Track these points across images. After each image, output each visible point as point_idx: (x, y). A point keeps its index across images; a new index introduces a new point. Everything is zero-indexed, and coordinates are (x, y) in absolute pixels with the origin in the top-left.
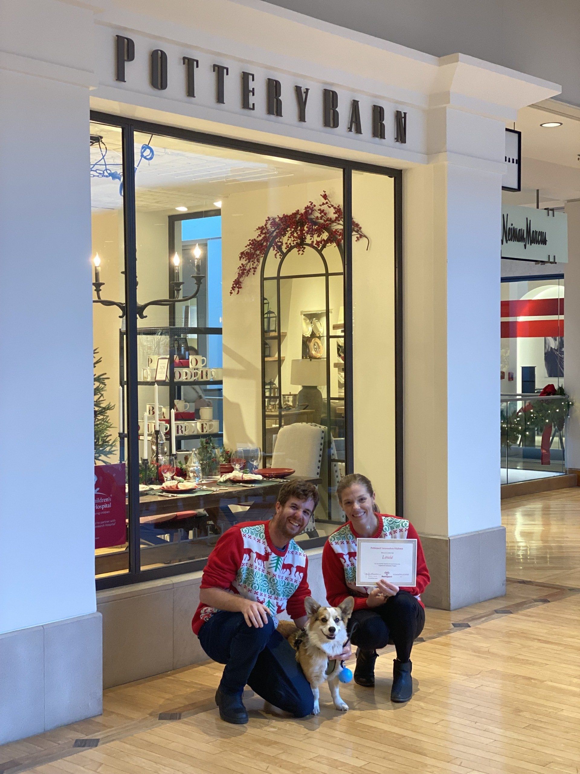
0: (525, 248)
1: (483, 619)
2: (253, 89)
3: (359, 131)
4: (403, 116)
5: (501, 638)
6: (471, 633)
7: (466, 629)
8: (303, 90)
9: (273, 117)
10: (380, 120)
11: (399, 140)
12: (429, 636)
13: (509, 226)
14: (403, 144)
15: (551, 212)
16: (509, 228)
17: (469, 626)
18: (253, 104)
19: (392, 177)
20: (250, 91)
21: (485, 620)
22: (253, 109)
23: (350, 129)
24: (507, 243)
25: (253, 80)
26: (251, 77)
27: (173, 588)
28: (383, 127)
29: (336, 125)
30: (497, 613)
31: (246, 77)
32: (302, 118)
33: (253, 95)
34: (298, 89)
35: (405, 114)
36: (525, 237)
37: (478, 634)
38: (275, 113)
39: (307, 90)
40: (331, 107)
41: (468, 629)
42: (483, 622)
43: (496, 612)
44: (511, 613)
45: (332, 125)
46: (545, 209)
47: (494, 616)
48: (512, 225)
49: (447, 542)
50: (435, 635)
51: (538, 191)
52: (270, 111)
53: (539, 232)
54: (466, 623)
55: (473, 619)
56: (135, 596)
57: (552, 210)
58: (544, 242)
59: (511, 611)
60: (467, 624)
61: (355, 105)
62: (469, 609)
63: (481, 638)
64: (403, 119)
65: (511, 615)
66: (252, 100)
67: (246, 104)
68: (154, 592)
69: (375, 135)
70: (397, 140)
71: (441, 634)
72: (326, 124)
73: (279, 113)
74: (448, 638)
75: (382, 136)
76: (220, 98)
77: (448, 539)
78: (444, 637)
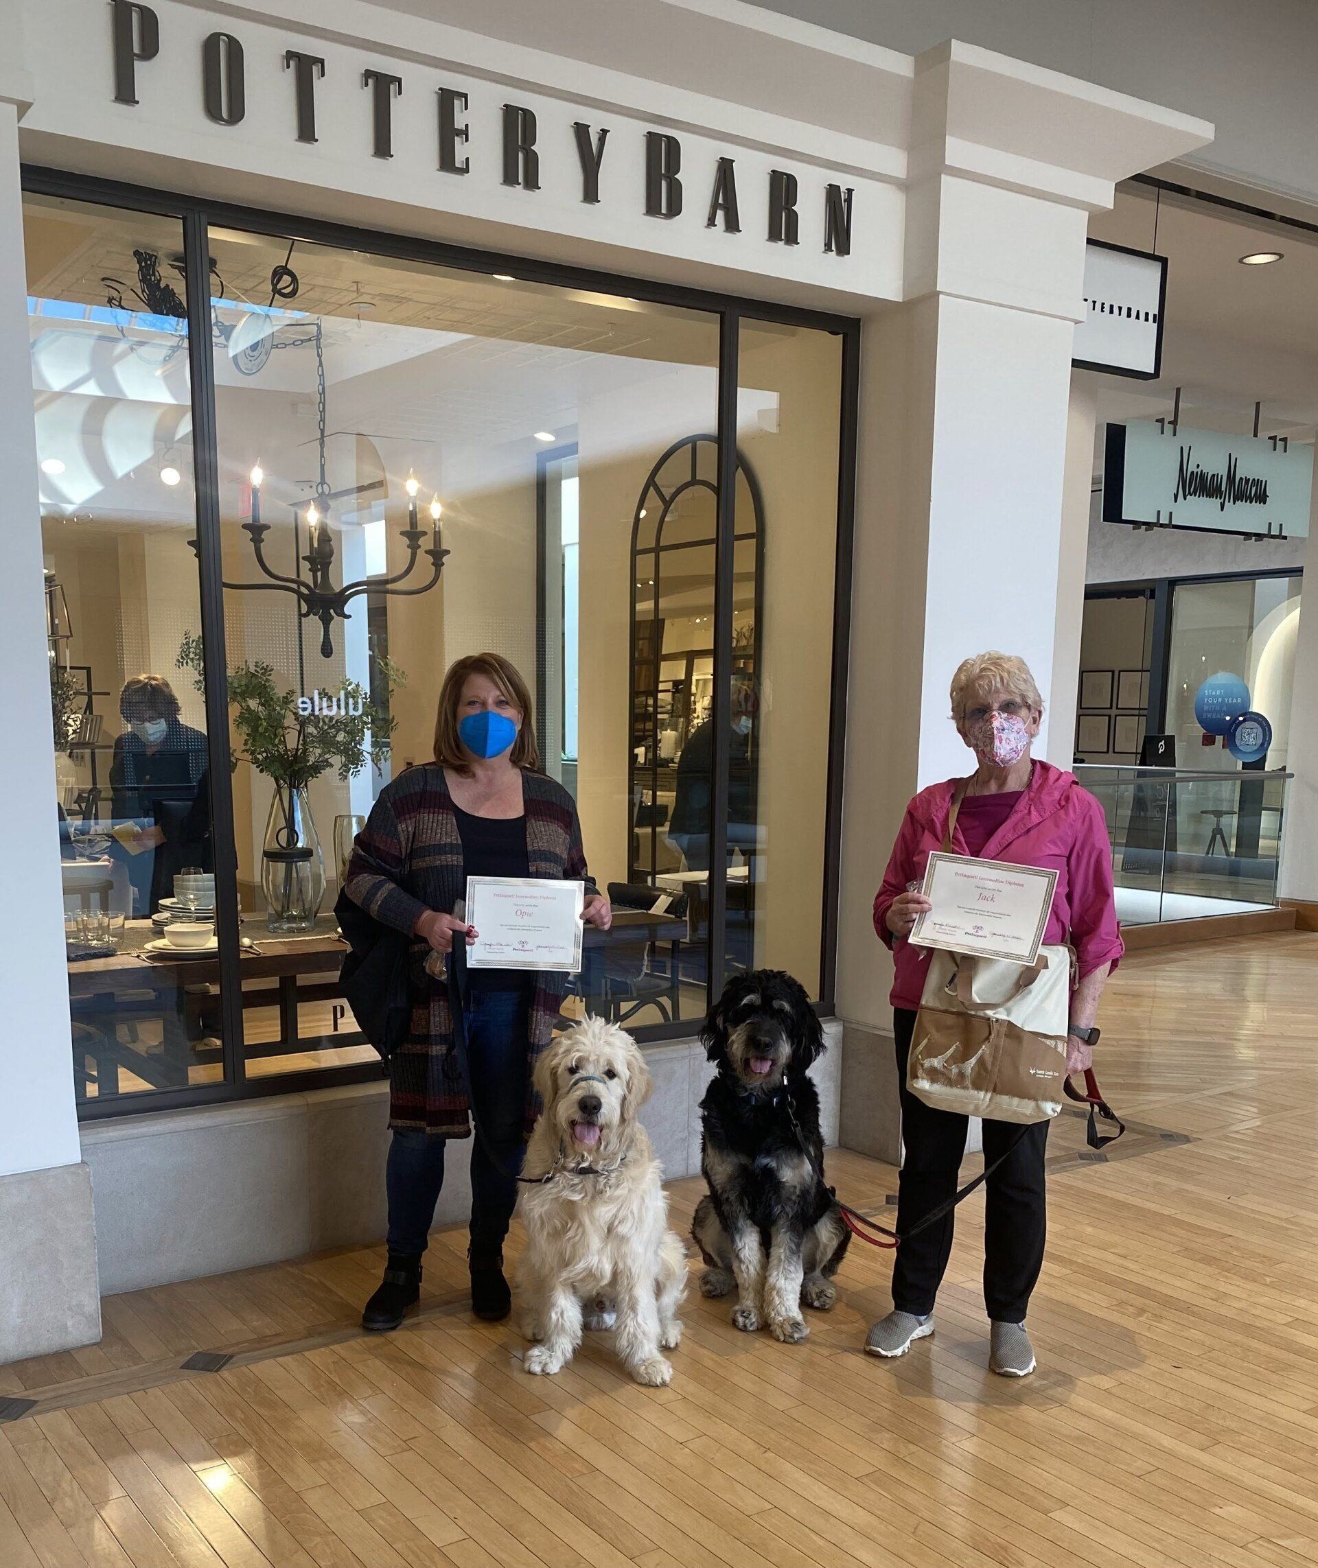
0: (1222, 510)
2: (467, 126)
3: (733, 225)
4: (844, 195)
8: (594, 134)
10: (787, 203)
11: (834, 248)
13: (1192, 468)
14: (845, 255)
15: (1280, 444)
16: (1193, 472)
18: (467, 161)
19: (837, 334)
20: (459, 133)
22: (466, 171)
23: (712, 222)
24: (1185, 499)
25: (466, 108)
26: (459, 102)
28: (793, 219)
29: (675, 209)
31: (447, 100)
32: (591, 194)
33: (466, 139)
34: (582, 131)
35: (849, 191)
36: (1223, 489)
38: (521, 181)
39: (604, 131)
40: (664, 169)
45: (664, 210)
46: (1270, 438)
48: (1198, 466)
51: (1258, 404)
52: (508, 177)
53: (1254, 480)
57: (1284, 440)
58: (1262, 498)
61: (725, 170)
66: (462, 151)
67: (448, 162)
69: (775, 236)
70: (828, 248)
72: (653, 208)
73: (532, 182)
75: (792, 239)
76: (384, 147)
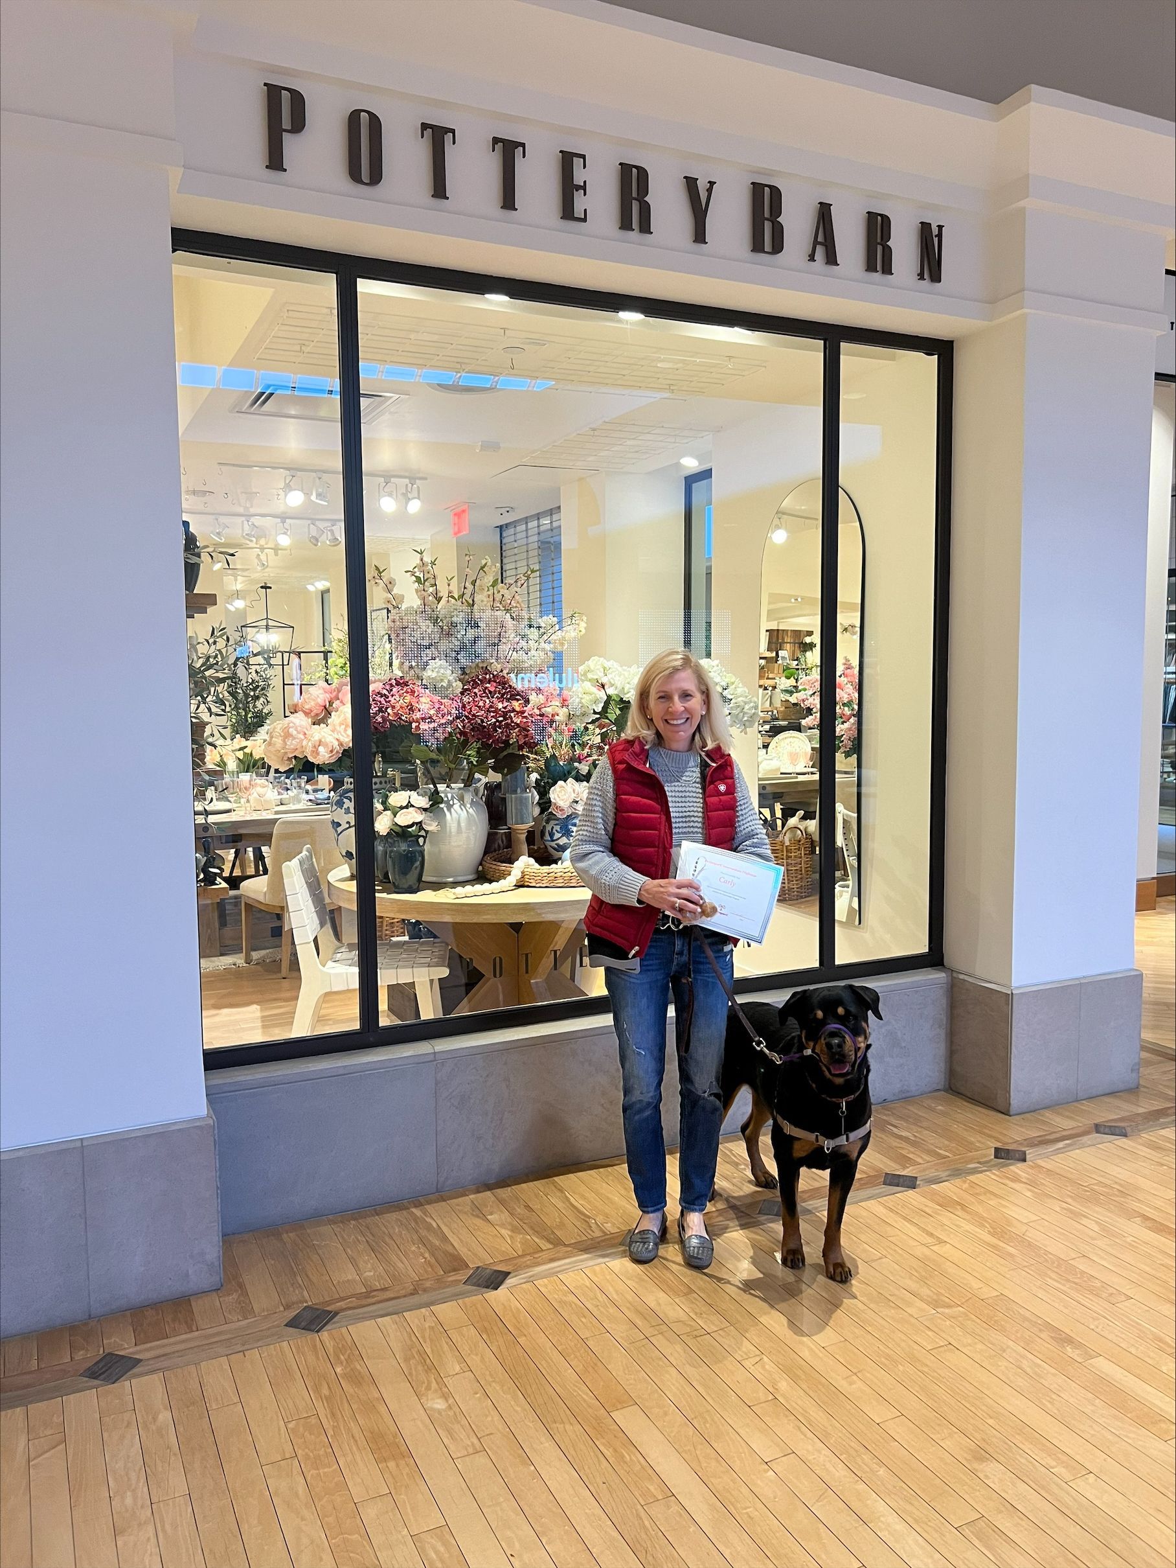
1: (1061, 1145)
2: (585, 182)
3: (831, 259)
4: (935, 231)
5: (1069, 1200)
6: (1016, 1179)
7: (1011, 1167)
8: (702, 186)
9: (634, 235)
10: (882, 239)
11: (926, 276)
12: (932, 1173)
14: (937, 284)
17: (1024, 1160)
18: (585, 210)
19: (933, 355)
20: (578, 188)
21: (1069, 1145)
22: (584, 220)
23: (812, 258)
25: (585, 167)
26: (578, 162)
27: (435, 1060)
28: (887, 253)
29: (778, 247)
30: (1098, 1132)
31: (568, 159)
32: (700, 236)
33: (585, 194)
34: (691, 183)
35: (940, 227)
37: (1032, 1183)
38: (635, 224)
39: (712, 183)
40: (767, 214)
41: (1017, 1168)
42: (1058, 1151)
43: (1098, 1128)
44: (1125, 1135)
45: (768, 247)
47: (1085, 1139)
49: (1008, 998)
50: (944, 1175)
52: (626, 225)
54: (1023, 1149)
55: (1043, 1142)
56: (354, 1073)
59: (1129, 1130)
60: (1024, 1153)
61: (824, 213)
62: (1048, 1115)
63: (1029, 1194)
64: (936, 240)
65: (1122, 1142)
66: (580, 203)
67: (568, 212)
68: (395, 1066)
69: (871, 267)
70: (921, 276)
71: (957, 1173)
72: (757, 246)
73: (645, 228)
74: (965, 1186)
75: (887, 269)
76: (509, 202)
77: (1010, 993)
78: (958, 1182)
